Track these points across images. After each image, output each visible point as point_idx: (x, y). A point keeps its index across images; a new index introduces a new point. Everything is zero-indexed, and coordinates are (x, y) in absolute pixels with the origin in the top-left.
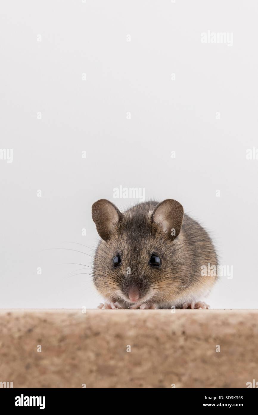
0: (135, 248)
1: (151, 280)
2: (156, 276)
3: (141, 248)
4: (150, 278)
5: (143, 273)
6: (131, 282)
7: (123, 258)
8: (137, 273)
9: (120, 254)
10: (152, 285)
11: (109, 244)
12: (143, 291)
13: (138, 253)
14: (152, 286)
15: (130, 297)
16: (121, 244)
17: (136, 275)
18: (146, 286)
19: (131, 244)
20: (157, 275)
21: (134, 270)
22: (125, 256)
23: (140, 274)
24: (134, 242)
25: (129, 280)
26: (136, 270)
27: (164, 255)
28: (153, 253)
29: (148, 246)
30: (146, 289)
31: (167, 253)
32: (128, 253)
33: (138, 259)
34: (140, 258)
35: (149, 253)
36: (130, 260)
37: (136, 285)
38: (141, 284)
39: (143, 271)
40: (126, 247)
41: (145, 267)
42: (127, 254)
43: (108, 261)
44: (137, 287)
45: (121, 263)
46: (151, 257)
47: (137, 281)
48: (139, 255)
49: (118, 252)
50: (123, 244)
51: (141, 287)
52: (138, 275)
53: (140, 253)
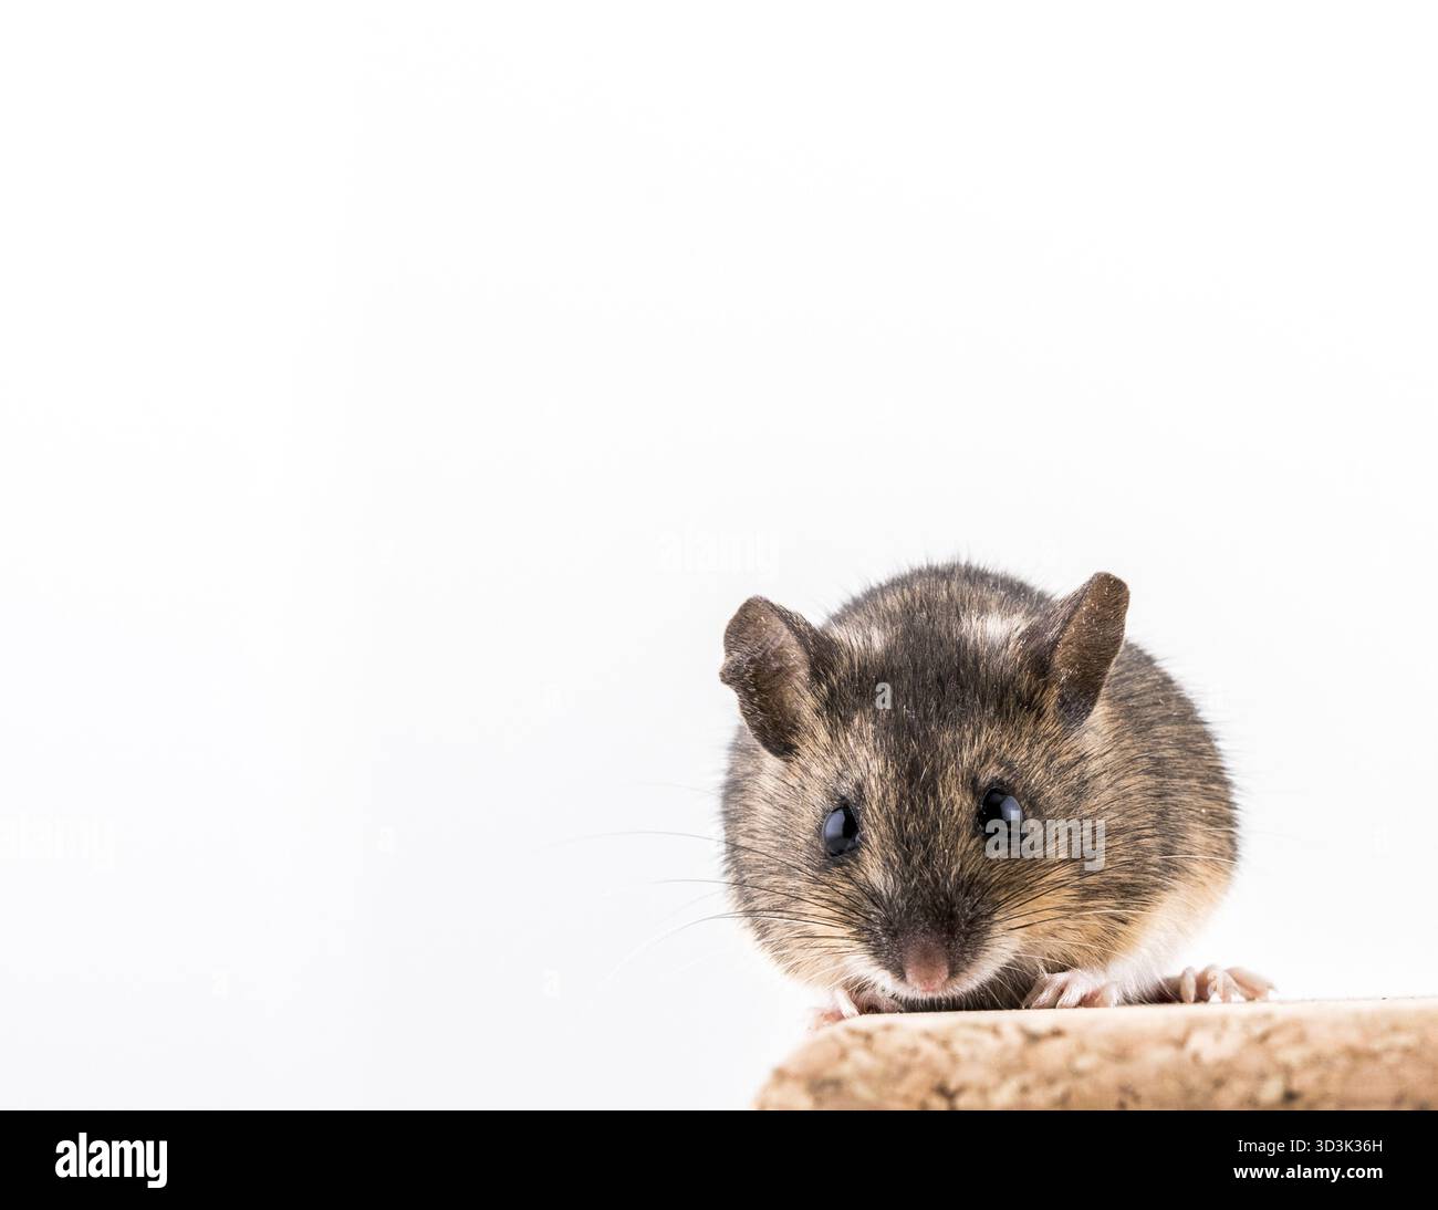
0: (911, 764)
1: (992, 893)
2: (1013, 879)
3: (938, 764)
4: (986, 889)
5: (955, 869)
6: (908, 914)
7: (866, 814)
8: (933, 873)
9: (852, 798)
10: (997, 917)
11: (798, 771)
12: (963, 946)
13: (930, 788)
14: (999, 921)
15: (909, 977)
16: (854, 757)
17: (928, 881)
18: (971, 922)
19: (893, 755)
20: (1016, 873)
21: (916, 860)
22: (874, 807)
23: (947, 877)
24: (908, 742)
25: (902, 903)
26: (926, 861)
27: (1041, 801)
28: (991, 784)
29: (967, 756)
30: (974, 936)
31: (1054, 791)
32: (887, 791)
33: (928, 809)
34: (937, 807)
35: (975, 781)
36: (899, 822)
37: (932, 927)
38: (952, 916)
39: (956, 862)
40: (877, 766)
41: (964, 845)
42: (884, 797)
43: (804, 836)
44: (936, 934)
45: (857, 838)
46: (982, 798)
47: (936, 906)
48: (934, 793)
49: (844, 792)
50: (863, 754)
51: (951, 931)
52: (936, 881)
53: (936, 784)
